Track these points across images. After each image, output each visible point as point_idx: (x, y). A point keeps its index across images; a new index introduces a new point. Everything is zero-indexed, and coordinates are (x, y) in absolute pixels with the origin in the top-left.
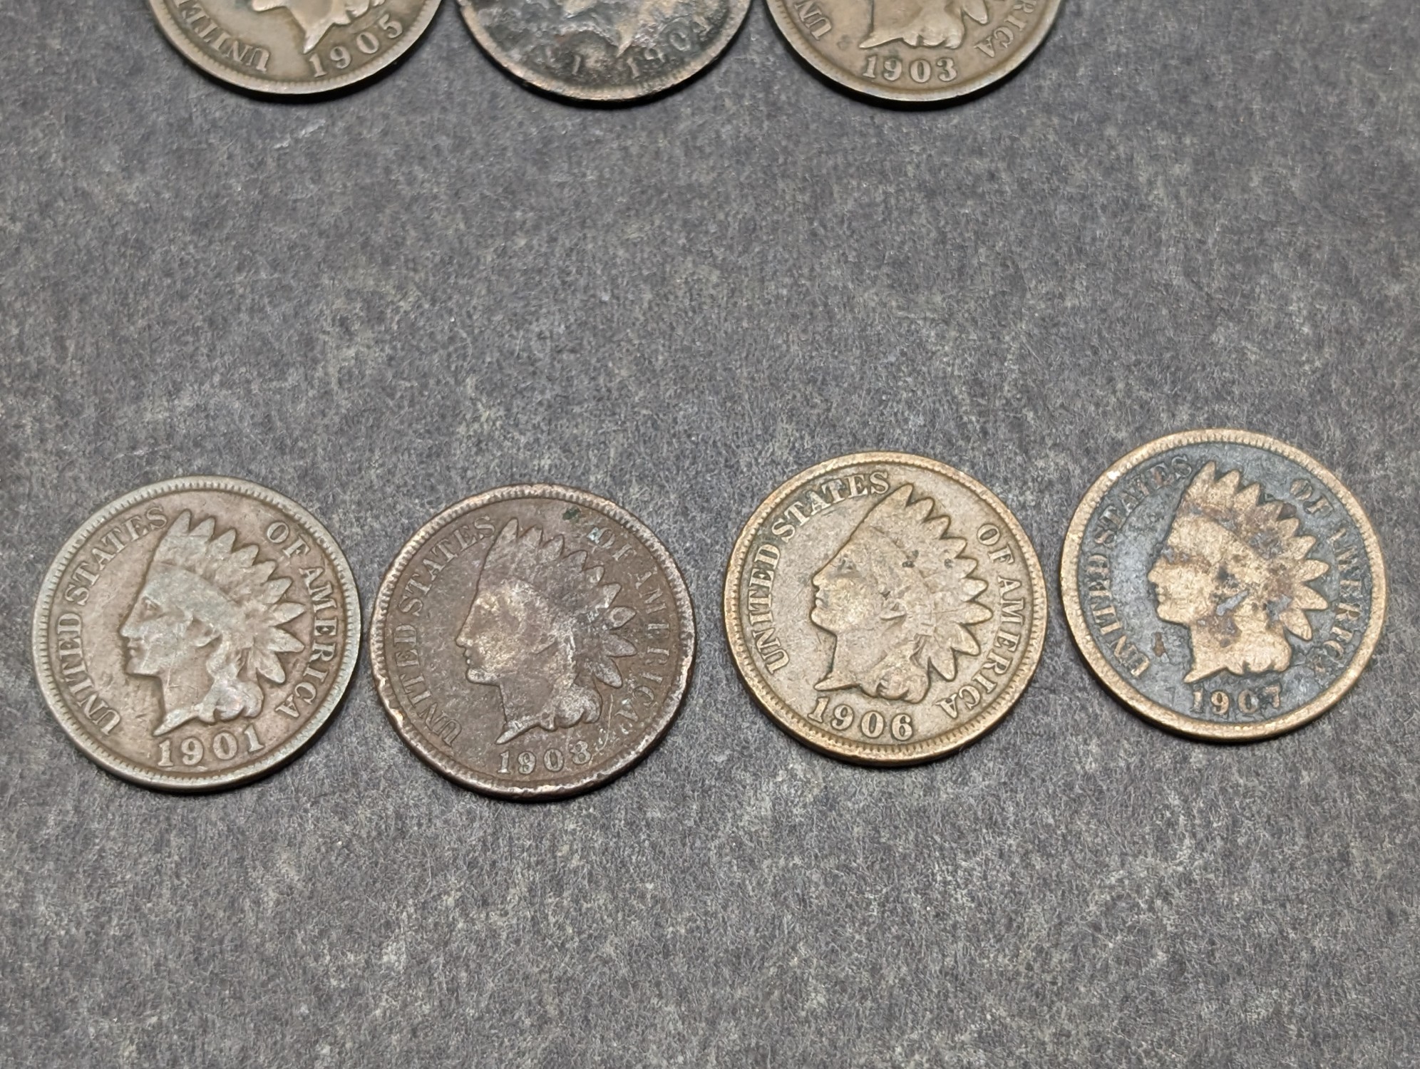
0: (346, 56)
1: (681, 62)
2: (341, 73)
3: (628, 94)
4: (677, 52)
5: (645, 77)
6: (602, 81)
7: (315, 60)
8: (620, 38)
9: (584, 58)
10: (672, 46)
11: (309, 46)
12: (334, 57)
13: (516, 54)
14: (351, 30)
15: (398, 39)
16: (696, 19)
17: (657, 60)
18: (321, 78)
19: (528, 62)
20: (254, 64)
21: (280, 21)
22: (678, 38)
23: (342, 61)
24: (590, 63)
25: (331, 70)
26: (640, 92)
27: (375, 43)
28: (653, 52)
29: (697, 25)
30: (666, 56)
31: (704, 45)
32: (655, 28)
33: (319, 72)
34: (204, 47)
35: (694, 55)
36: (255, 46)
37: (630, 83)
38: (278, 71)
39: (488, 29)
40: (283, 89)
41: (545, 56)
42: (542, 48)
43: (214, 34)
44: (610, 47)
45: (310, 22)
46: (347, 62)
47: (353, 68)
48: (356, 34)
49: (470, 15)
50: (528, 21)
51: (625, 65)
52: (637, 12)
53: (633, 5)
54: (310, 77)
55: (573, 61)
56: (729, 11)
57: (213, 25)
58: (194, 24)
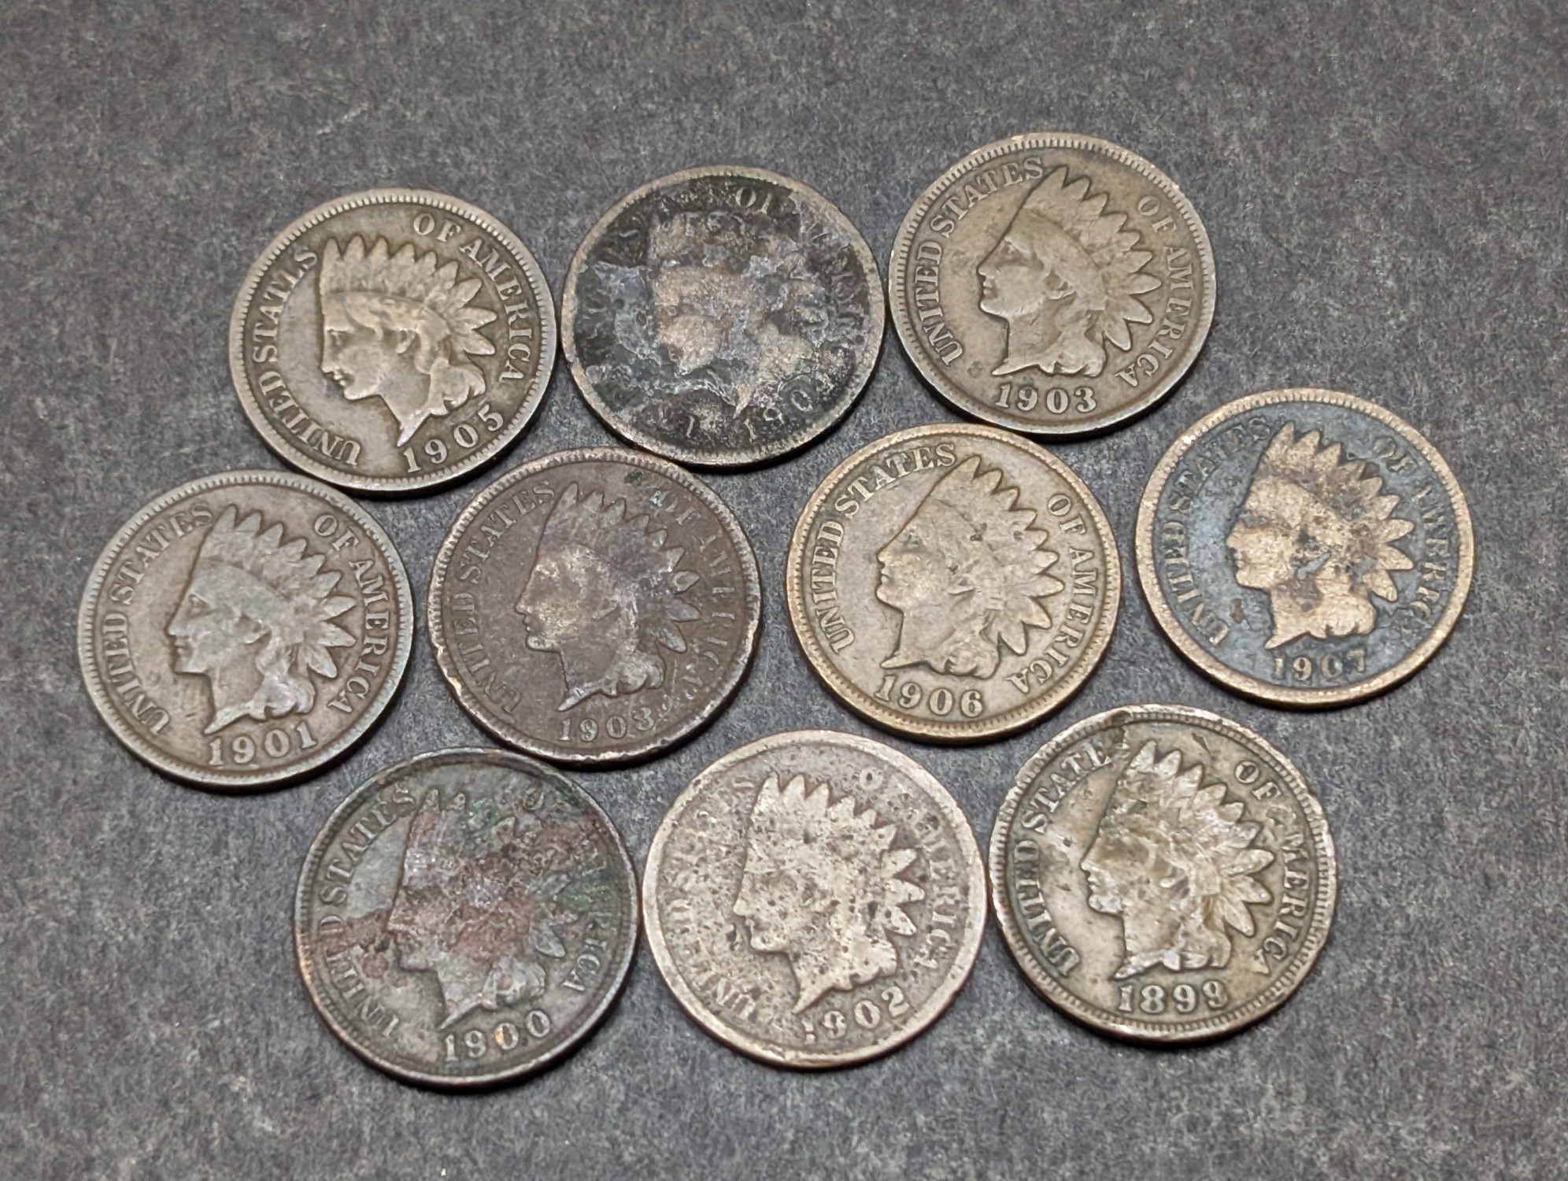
0: (443, 451)
1: (803, 426)
2: (437, 469)
3: (745, 458)
4: (797, 413)
5: (764, 440)
6: (717, 444)
7: (409, 454)
8: (737, 399)
9: (697, 419)
10: (792, 407)
11: (403, 439)
12: (429, 451)
13: (626, 415)
14: (449, 423)
15: (500, 432)
16: (819, 376)
17: (776, 423)
18: (415, 475)
19: (638, 425)
20: (346, 457)
21: (374, 413)
22: (799, 397)
23: (438, 456)
24: (705, 426)
25: (426, 465)
26: (758, 456)
27: (474, 436)
28: (772, 413)
29: (820, 384)
30: (786, 418)
31: (827, 406)
32: (775, 386)
33: (414, 468)
34: (291, 439)
35: (816, 417)
36: (345, 438)
37: (747, 447)
38: (370, 467)
39: (596, 387)
40: (374, 486)
41: (656, 417)
42: (654, 408)
43: (303, 425)
44: (726, 407)
45: (405, 413)
46: (444, 456)
47: (449, 464)
48: (453, 428)
49: (577, 372)
50: (639, 380)
51: (742, 427)
52: (756, 370)
53: (751, 363)
54: (405, 474)
55: (688, 422)
56: (854, 368)
57: (302, 416)
58: (282, 413)
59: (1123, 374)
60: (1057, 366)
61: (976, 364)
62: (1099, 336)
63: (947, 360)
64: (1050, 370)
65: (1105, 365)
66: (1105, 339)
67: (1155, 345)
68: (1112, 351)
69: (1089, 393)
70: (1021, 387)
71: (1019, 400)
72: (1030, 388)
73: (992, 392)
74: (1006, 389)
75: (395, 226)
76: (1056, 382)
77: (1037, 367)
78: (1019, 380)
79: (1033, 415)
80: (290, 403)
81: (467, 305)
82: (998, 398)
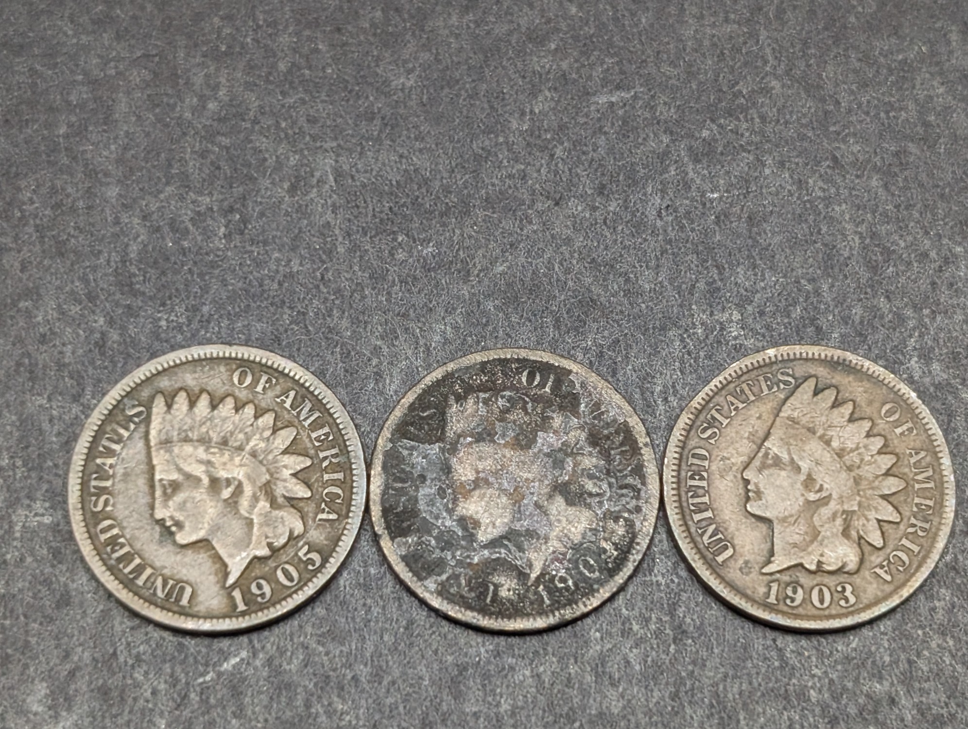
0: (267, 589)
1: (591, 591)
2: (262, 608)
3: (540, 623)
4: (586, 579)
5: (557, 605)
6: (514, 610)
7: (237, 594)
8: (531, 566)
9: (497, 586)
10: (581, 573)
11: (231, 580)
12: (254, 589)
13: (431, 584)
14: (272, 564)
15: (319, 570)
16: (604, 544)
17: (567, 588)
18: (243, 614)
19: (442, 592)
20: (178, 600)
21: (203, 557)
22: (586, 564)
23: (263, 595)
24: (504, 593)
25: (253, 604)
26: (552, 620)
27: (295, 575)
28: (563, 580)
29: (605, 551)
30: (576, 584)
31: (612, 573)
32: (564, 554)
33: (241, 607)
34: (128, 583)
35: (601, 583)
36: (179, 581)
37: (542, 613)
38: (201, 608)
39: (404, 558)
40: (206, 626)
41: (459, 586)
42: (456, 577)
43: (139, 569)
44: (522, 576)
45: (231, 556)
46: (268, 595)
47: (273, 603)
48: (276, 568)
49: (386, 543)
50: (442, 550)
51: (536, 593)
52: (547, 539)
53: (542, 532)
54: (232, 612)
55: (487, 589)
56: (634, 536)
57: (137, 561)
58: (119, 560)
59: (878, 570)
60: (820, 563)
61: (746, 562)
62: (854, 534)
63: (720, 559)
64: (813, 567)
65: (862, 561)
66: (860, 538)
67: (904, 542)
68: (867, 549)
69: (849, 588)
70: (788, 584)
71: (787, 597)
72: (796, 584)
73: (762, 590)
74: (775, 586)
75: (216, 380)
76: (818, 579)
77: (801, 565)
78: (785, 578)
79: (801, 611)
80: (126, 549)
81: (285, 452)
82: (768, 594)
